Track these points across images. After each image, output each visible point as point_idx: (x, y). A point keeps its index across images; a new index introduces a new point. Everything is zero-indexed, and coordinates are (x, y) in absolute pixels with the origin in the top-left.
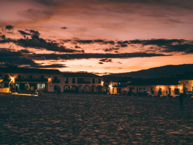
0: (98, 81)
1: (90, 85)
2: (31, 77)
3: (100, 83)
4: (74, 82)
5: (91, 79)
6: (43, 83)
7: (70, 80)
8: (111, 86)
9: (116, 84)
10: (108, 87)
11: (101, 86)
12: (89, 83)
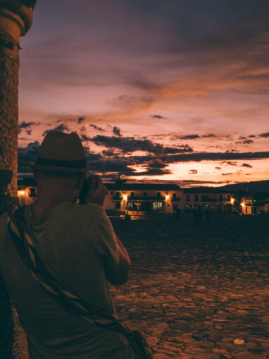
0: (227, 197)
1: (217, 203)
2: (145, 194)
3: (229, 200)
4: (196, 199)
5: (218, 195)
6: (160, 201)
7: (192, 196)
8: (243, 205)
9: (251, 201)
10: (239, 205)
11: (230, 204)
12: (216, 200)
